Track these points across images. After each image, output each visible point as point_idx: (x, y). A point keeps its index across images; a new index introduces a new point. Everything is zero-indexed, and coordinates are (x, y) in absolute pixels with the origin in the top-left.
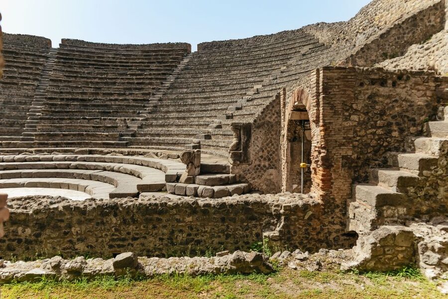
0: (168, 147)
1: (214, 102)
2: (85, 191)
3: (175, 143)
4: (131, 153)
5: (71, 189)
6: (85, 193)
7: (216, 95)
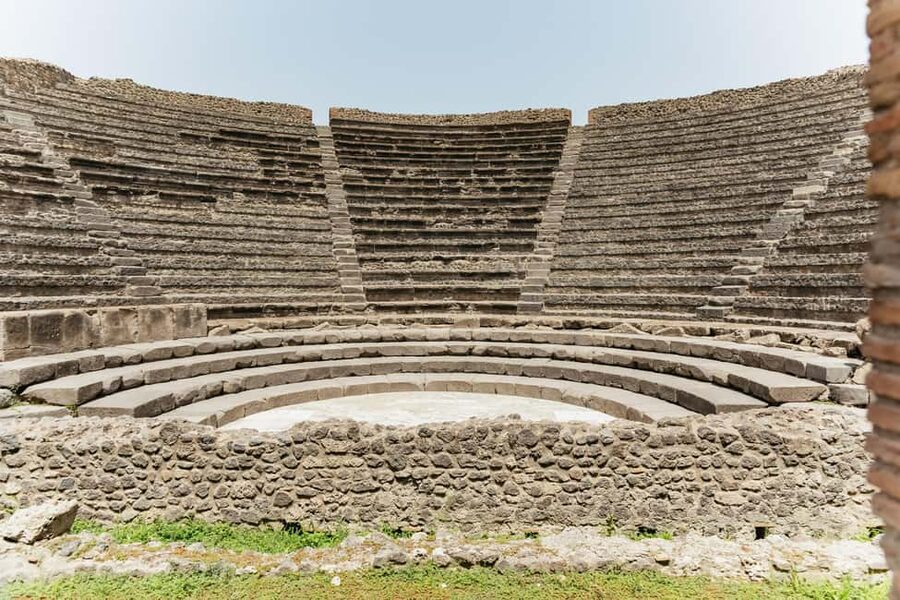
0: (636, 313)
1: (698, 221)
2: (496, 393)
3: (657, 304)
4: (568, 325)
5: (501, 393)
6: (498, 396)
7: (692, 208)
